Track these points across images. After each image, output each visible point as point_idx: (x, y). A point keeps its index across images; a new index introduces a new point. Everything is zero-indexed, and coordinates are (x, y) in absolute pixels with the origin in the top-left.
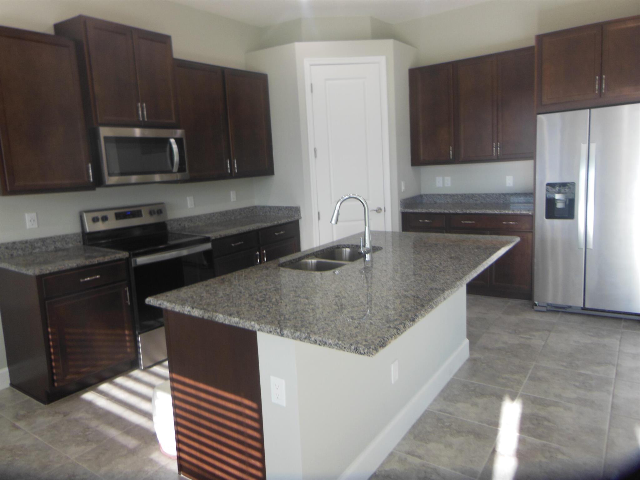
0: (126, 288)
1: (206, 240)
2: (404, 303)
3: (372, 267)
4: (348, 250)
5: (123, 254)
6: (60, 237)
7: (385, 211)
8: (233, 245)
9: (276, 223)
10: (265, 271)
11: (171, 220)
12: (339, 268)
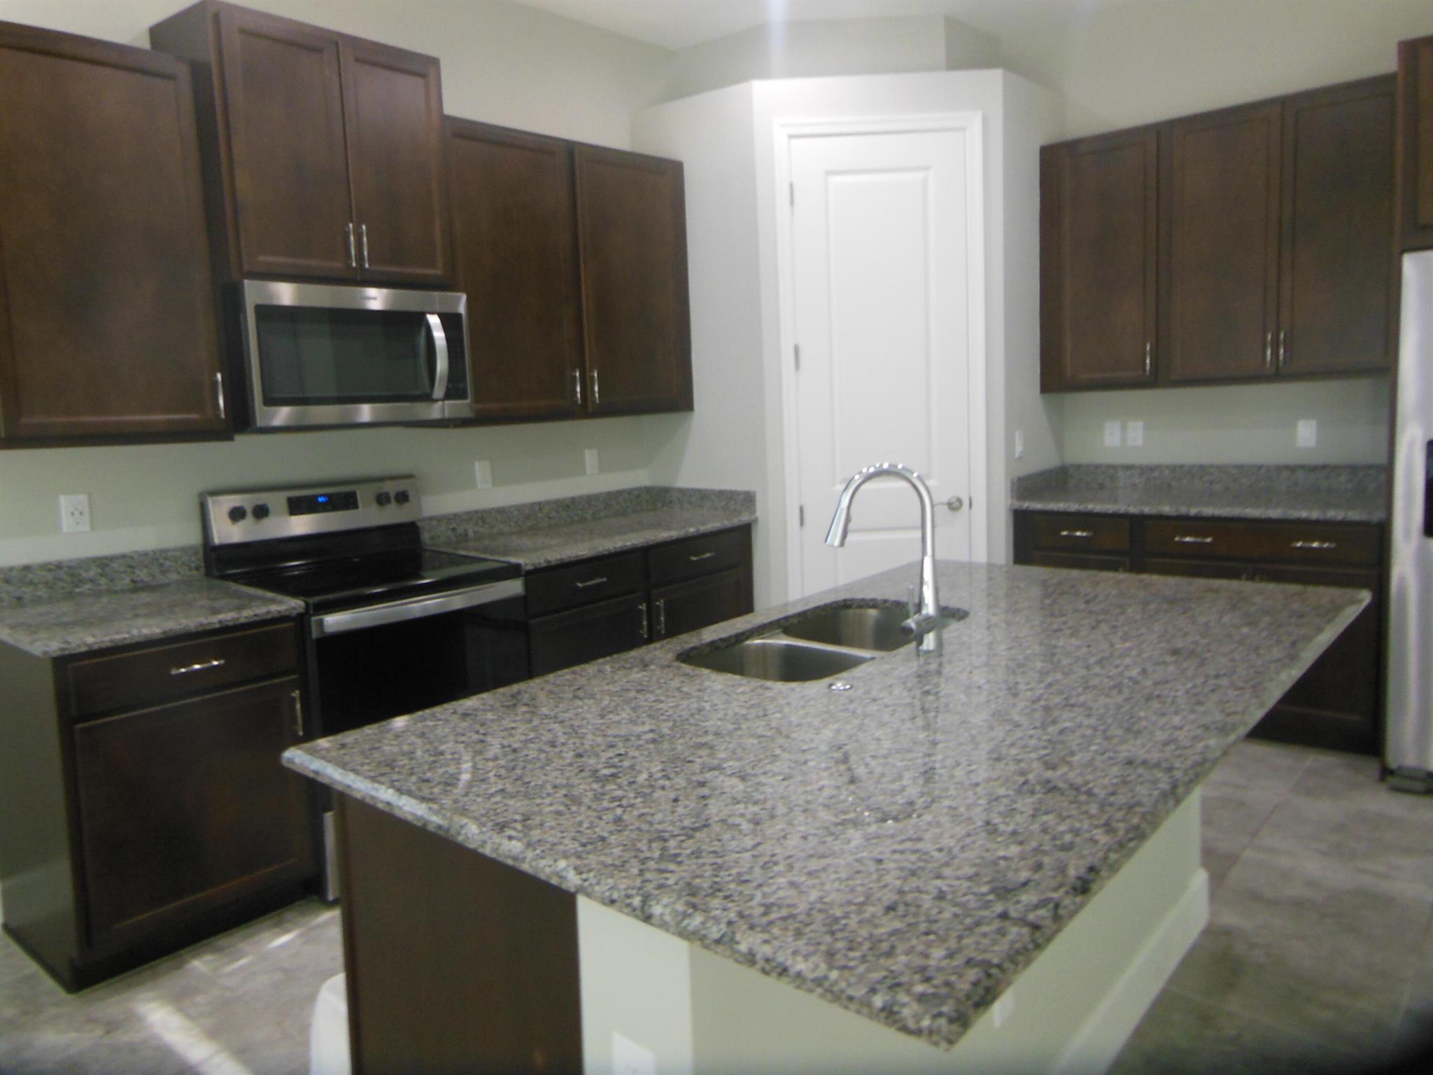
0: (294, 692)
1: (512, 571)
2: (1047, 813)
3: (939, 673)
4: (873, 612)
5: (291, 604)
6: (146, 554)
7: (970, 506)
8: (580, 585)
9: (692, 530)
10: (636, 675)
11: (431, 518)
12: (845, 675)
